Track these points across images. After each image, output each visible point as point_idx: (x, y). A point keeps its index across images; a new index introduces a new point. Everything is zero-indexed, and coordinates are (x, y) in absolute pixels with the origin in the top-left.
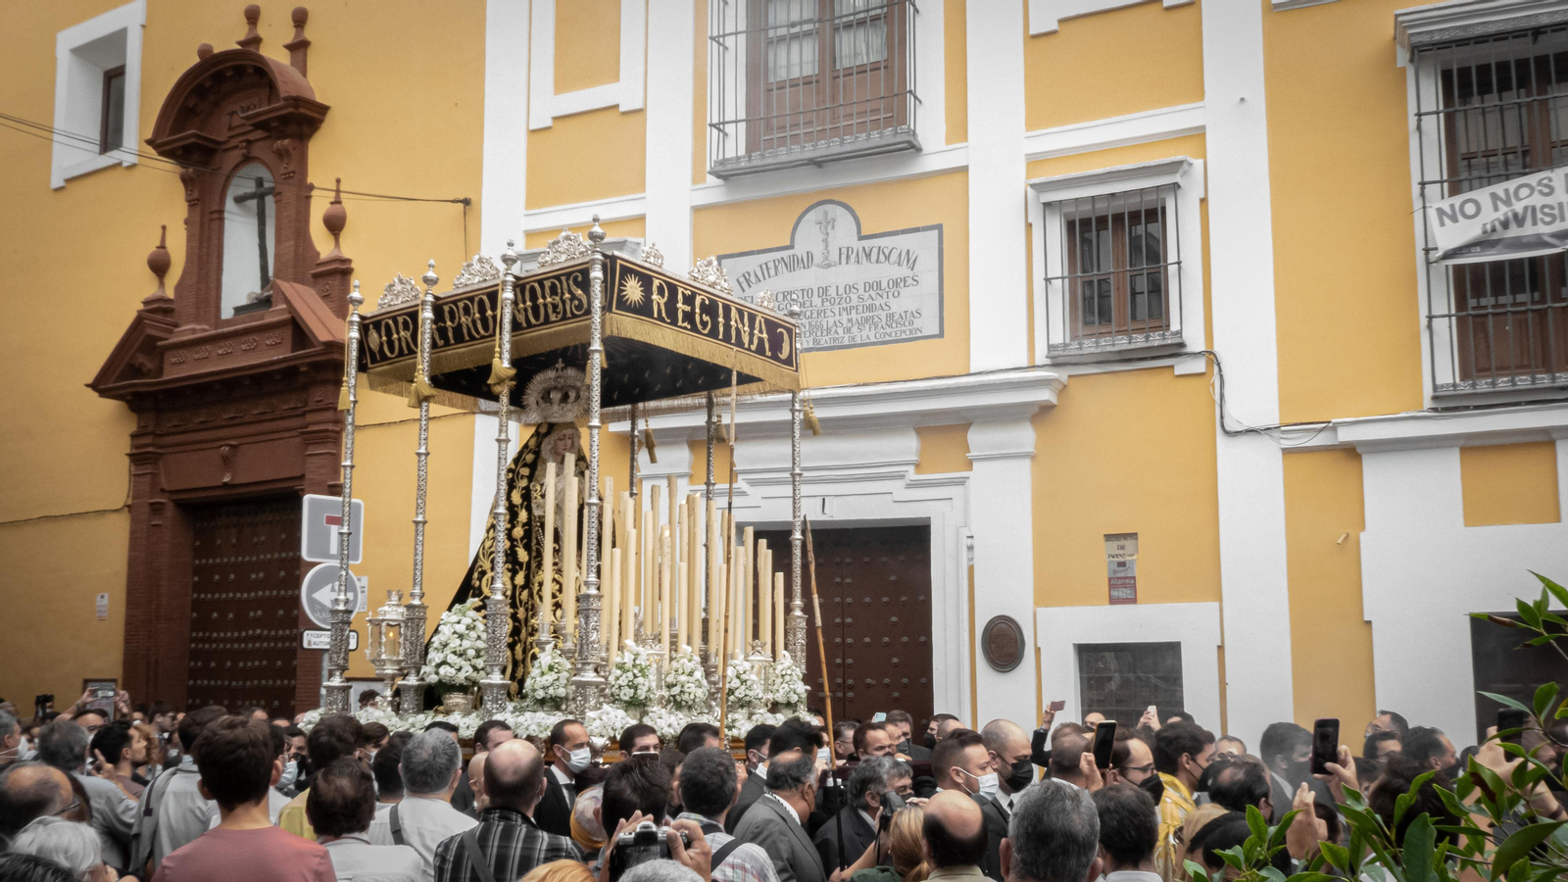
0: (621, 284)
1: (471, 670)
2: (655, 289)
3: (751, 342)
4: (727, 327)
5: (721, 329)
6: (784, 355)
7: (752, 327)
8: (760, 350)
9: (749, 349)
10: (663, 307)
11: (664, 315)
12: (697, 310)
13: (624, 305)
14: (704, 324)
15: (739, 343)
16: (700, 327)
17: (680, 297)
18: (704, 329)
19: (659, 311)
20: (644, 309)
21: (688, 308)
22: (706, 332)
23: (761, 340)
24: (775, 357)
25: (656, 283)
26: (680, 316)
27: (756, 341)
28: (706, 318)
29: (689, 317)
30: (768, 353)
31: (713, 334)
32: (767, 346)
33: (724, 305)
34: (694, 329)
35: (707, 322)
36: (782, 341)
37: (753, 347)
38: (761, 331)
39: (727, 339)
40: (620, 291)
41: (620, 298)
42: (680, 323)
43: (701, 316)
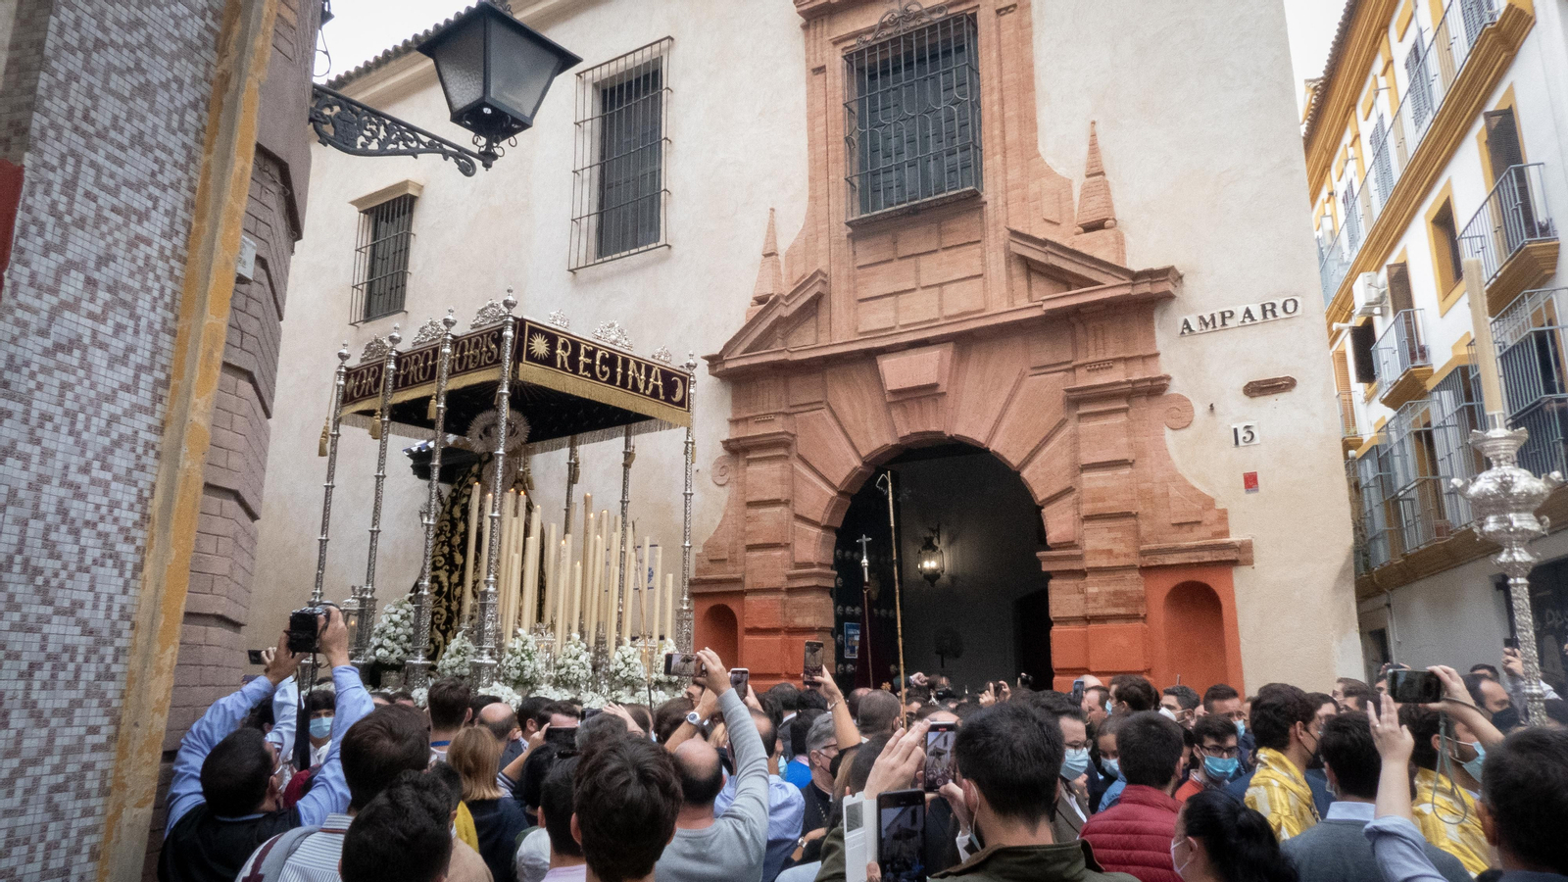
0: (529, 341)
1: (402, 652)
2: (559, 345)
3: (646, 388)
4: (625, 376)
5: (619, 378)
6: (678, 397)
7: (648, 376)
8: (655, 394)
9: (644, 394)
10: (566, 359)
11: (566, 365)
12: (598, 362)
13: (532, 358)
14: (603, 374)
15: (635, 388)
16: (599, 375)
17: (582, 351)
18: (603, 377)
19: (563, 363)
20: (549, 361)
21: (589, 361)
22: (605, 379)
23: (656, 387)
24: (668, 400)
25: (561, 340)
26: (581, 367)
27: (651, 387)
28: (605, 368)
29: (590, 368)
30: (662, 397)
31: (612, 381)
32: (661, 391)
33: (623, 358)
34: (594, 377)
35: (606, 373)
36: (677, 387)
37: (648, 392)
38: (656, 380)
39: (624, 385)
40: (529, 346)
41: (529, 352)
42: (581, 372)
43: (601, 366)
